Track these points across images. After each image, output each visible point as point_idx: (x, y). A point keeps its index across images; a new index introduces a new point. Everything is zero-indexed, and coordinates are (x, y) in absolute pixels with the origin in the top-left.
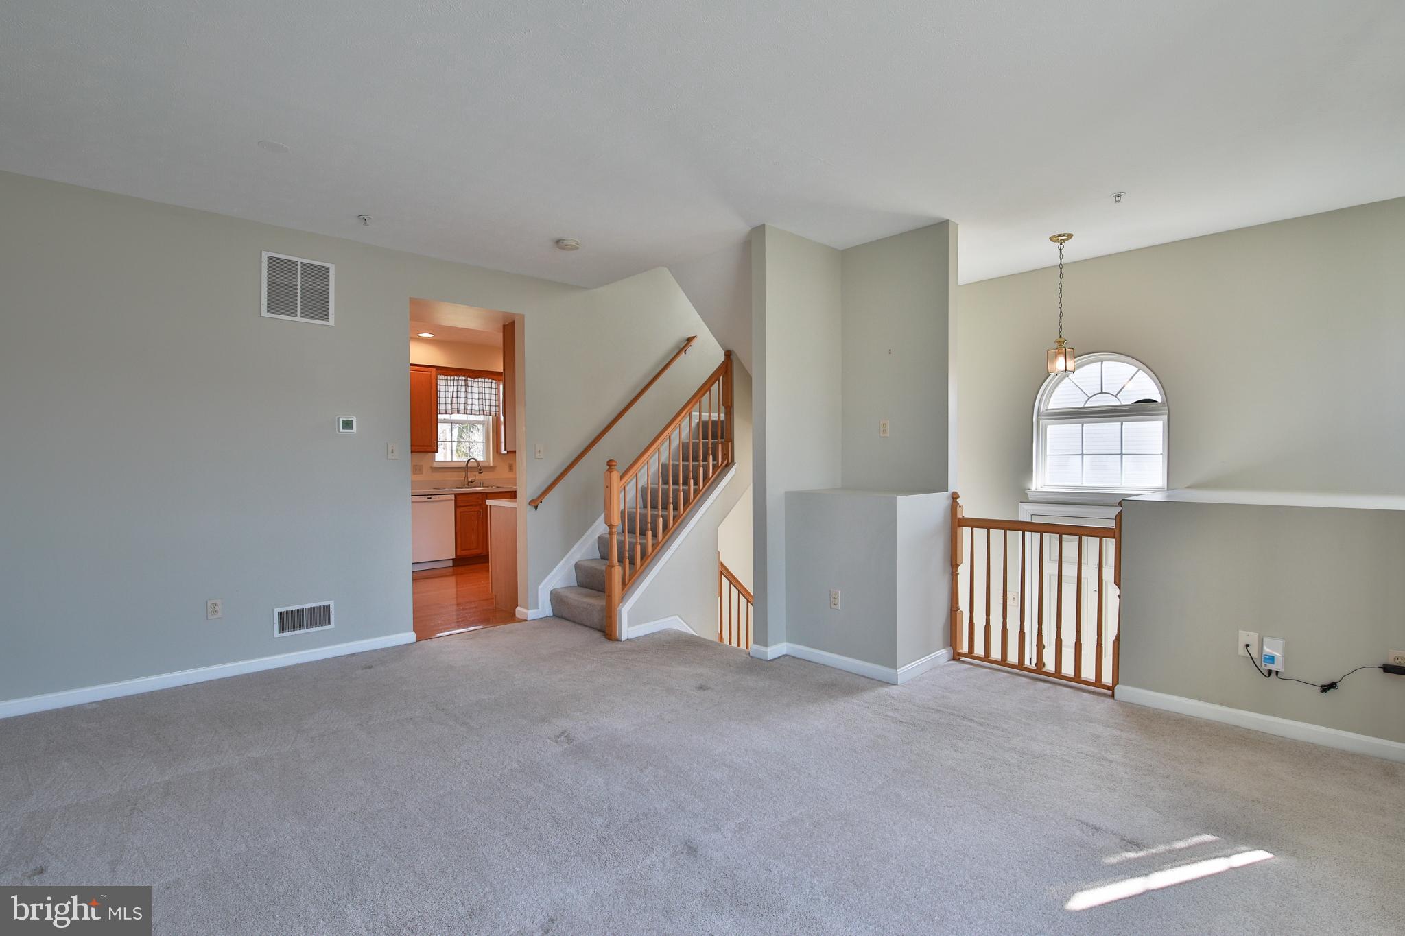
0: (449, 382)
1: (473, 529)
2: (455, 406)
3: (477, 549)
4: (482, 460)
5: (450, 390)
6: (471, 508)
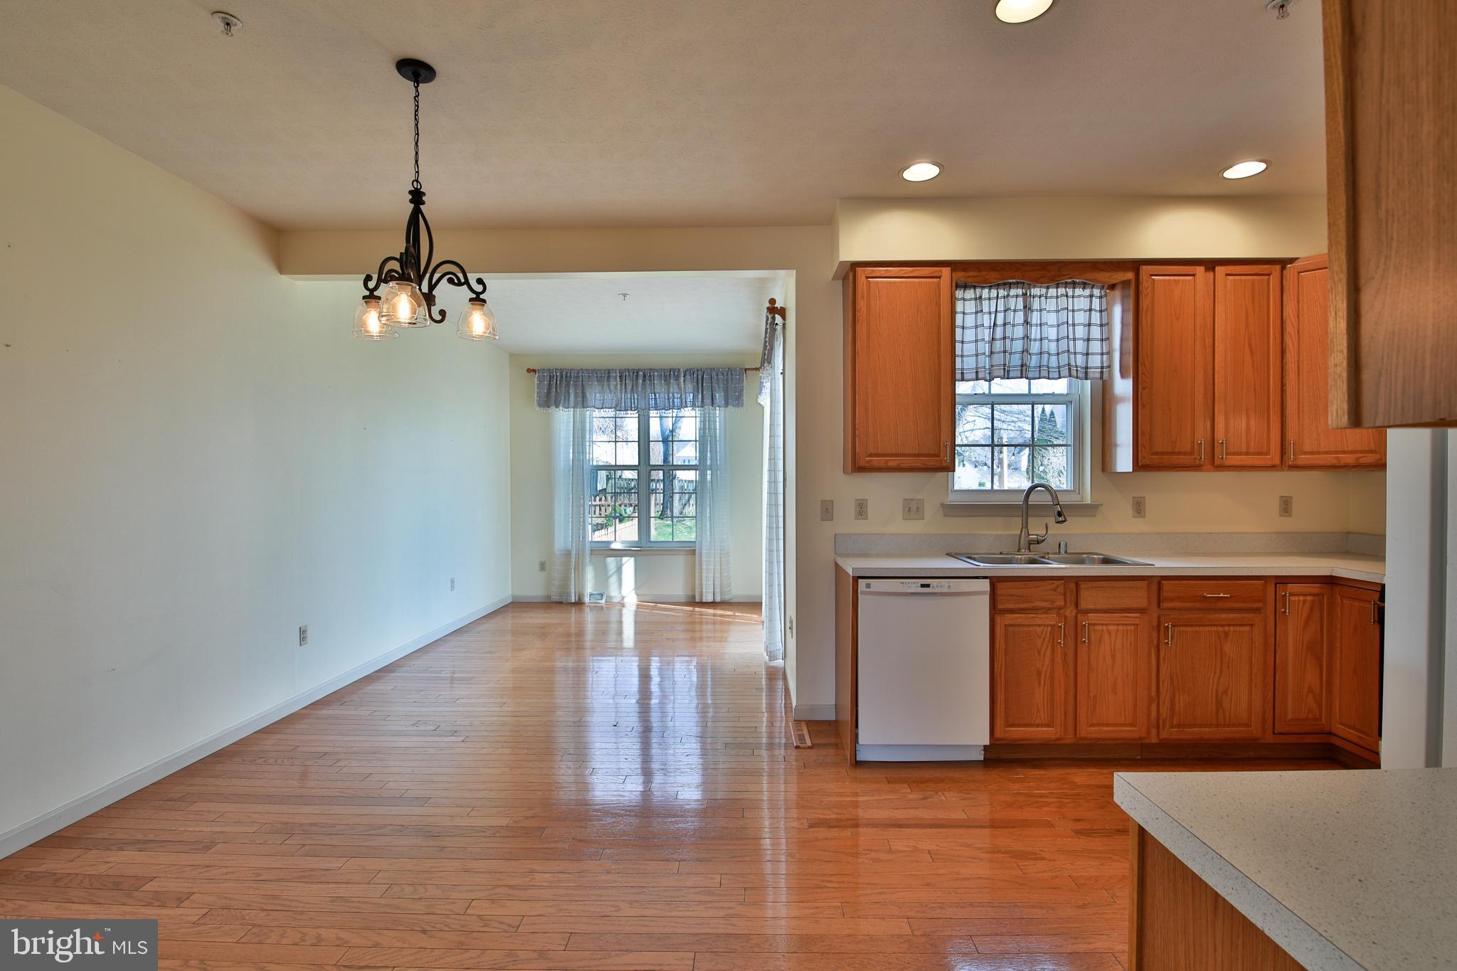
0: (985, 303)
1: (1039, 673)
2: (998, 359)
3: (1048, 726)
4: (1064, 487)
5: (986, 324)
6: (1035, 615)
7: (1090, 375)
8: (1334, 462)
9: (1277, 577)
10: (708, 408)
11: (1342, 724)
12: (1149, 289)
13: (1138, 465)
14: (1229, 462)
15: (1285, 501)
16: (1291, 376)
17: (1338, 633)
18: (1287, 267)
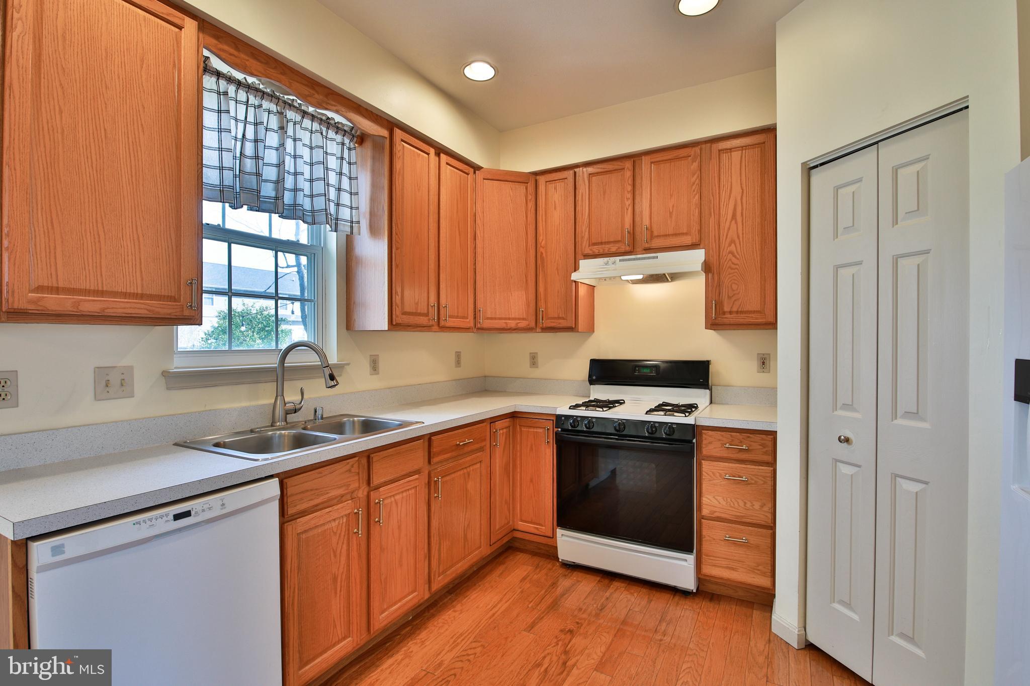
1: (335, 579)
3: (345, 638)
6: (330, 509)
7: (340, 227)
8: (504, 326)
9: (491, 418)
11: (522, 521)
12: (401, 153)
13: (393, 325)
14: (448, 324)
15: (458, 355)
16: (479, 258)
17: (518, 454)
18: (477, 172)
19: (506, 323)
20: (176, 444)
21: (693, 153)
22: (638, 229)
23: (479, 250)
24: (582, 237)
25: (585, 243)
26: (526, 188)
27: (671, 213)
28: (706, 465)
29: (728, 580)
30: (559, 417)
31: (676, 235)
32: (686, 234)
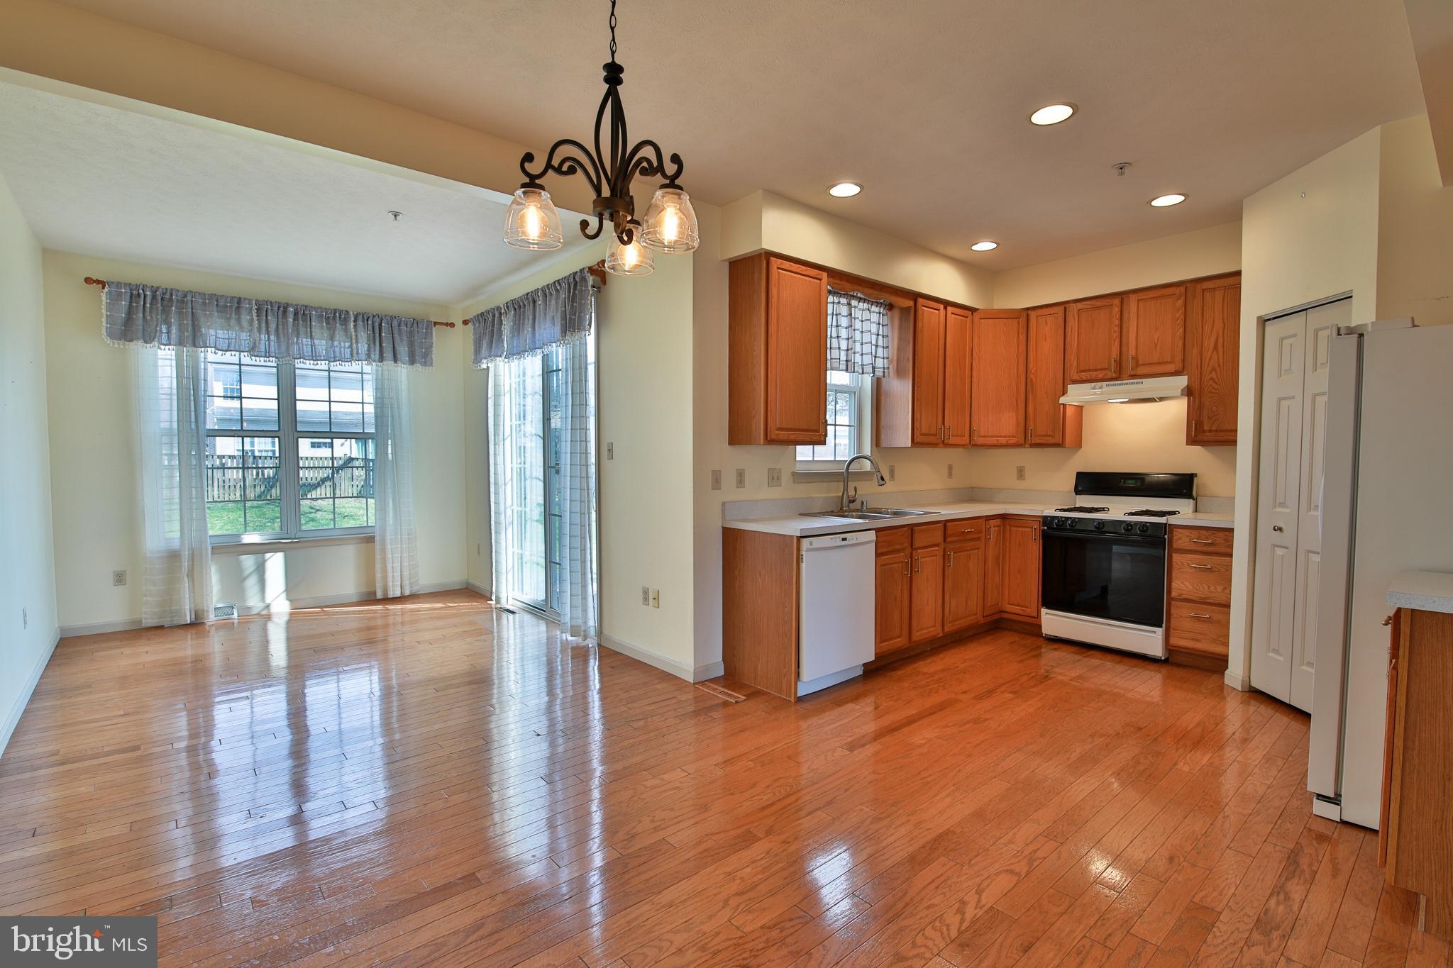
3: (899, 637)
6: (895, 555)
8: (995, 442)
9: (986, 516)
10: (389, 364)
11: (1009, 604)
12: (921, 316)
13: (914, 442)
14: (951, 442)
15: (950, 467)
16: (975, 386)
17: (1008, 549)
18: (974, 314)
19: (997, 440)
20: (800, 515)
21: (1178, 292)
22: (1124, 358)
23: (975, 379)
24: (1071, 365)
25: (1074, 370)
26: (1019, 323)
27: (1156, 345)
28: (1175, 557)
29: (1193, 649)
30: (1045, 518)
31: (1160, 363)
32: (1170, 362)
